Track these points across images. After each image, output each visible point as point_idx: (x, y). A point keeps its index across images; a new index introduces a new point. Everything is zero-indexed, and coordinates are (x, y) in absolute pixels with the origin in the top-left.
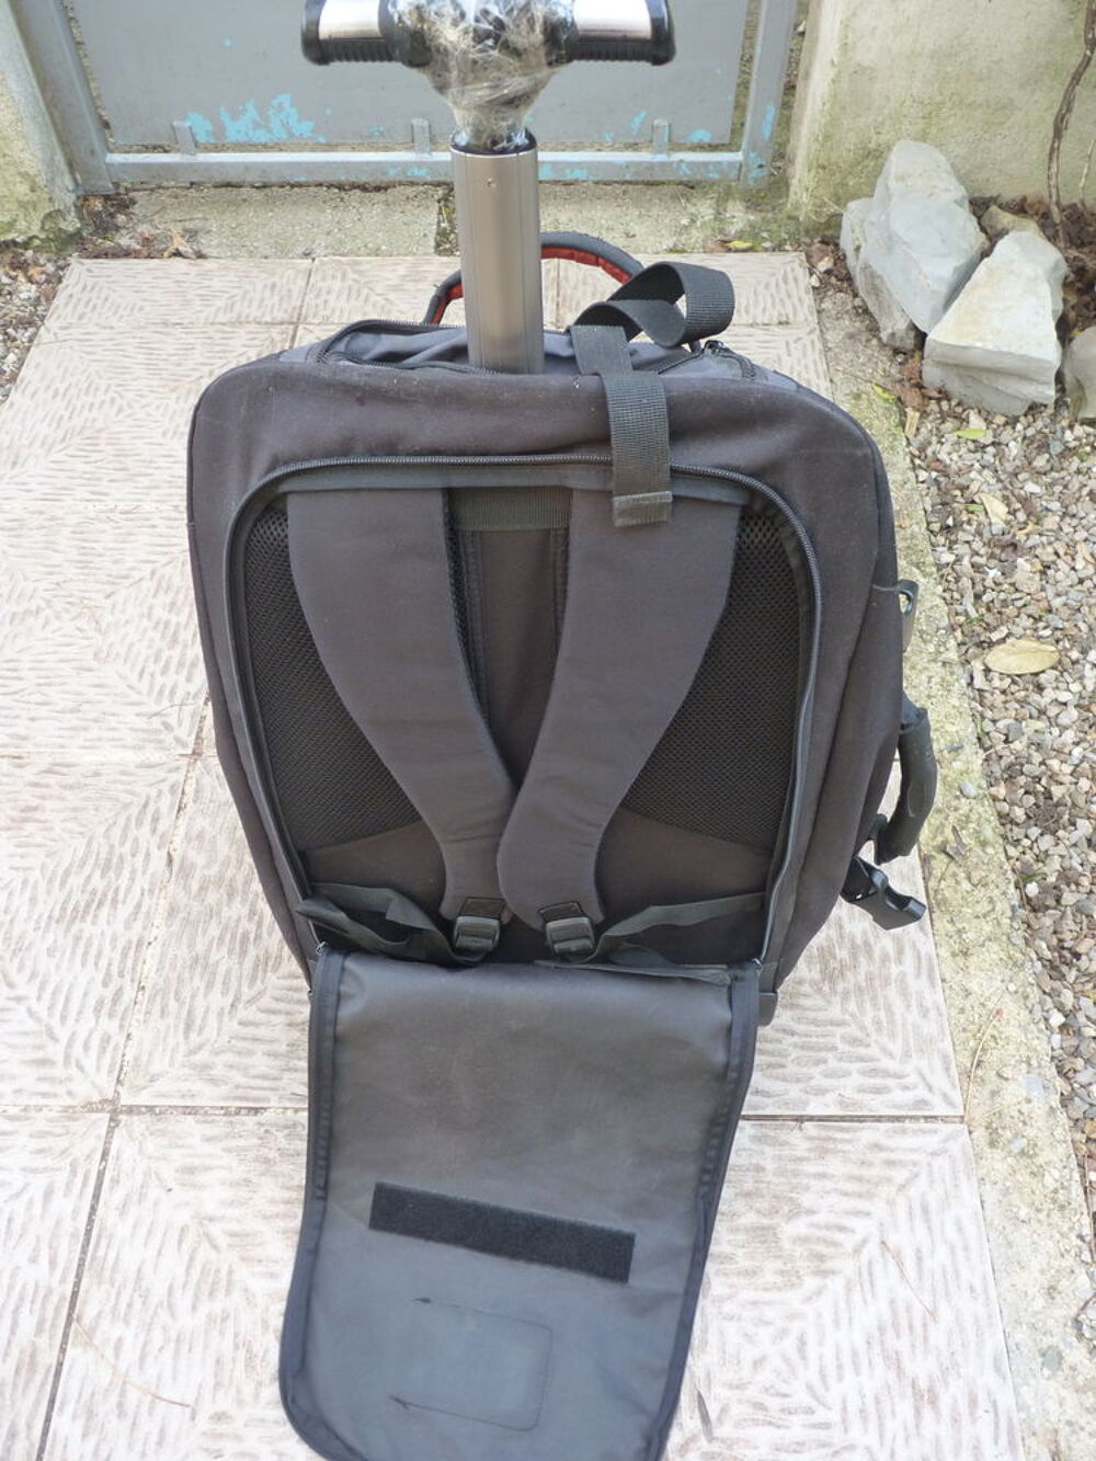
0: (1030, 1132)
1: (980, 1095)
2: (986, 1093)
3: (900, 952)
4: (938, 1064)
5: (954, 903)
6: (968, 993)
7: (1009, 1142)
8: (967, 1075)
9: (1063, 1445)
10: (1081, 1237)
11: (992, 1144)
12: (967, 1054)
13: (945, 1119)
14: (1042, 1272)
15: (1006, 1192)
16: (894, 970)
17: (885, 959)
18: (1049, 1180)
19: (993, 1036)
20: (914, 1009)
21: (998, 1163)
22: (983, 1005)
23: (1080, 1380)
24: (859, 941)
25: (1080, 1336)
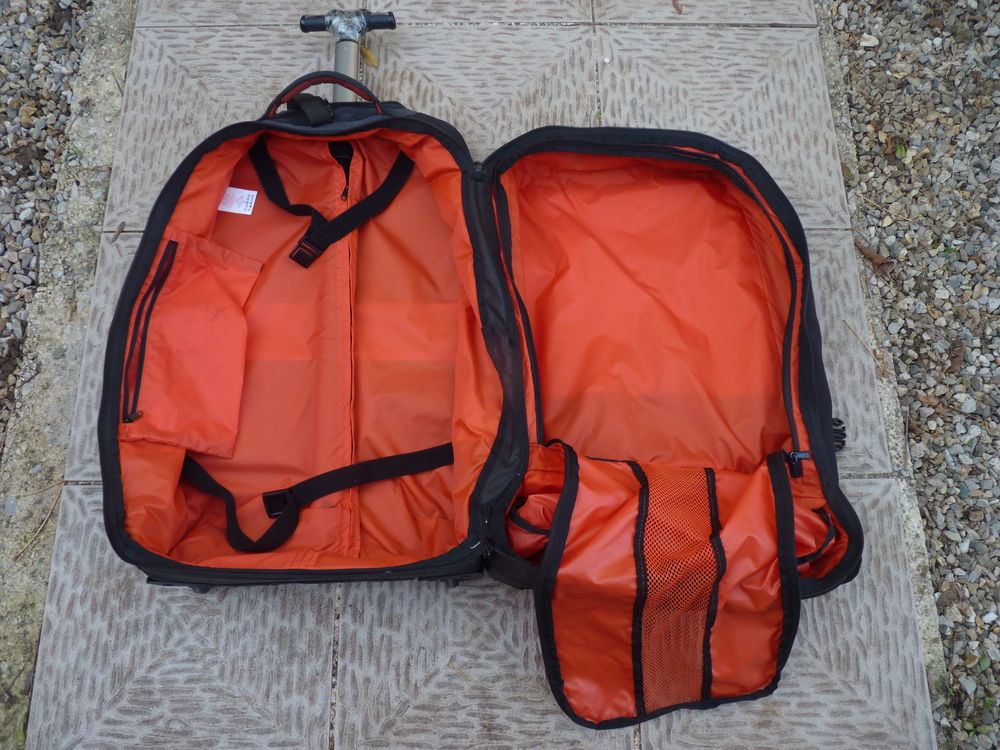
0: (25, 478)
1: (49, 501)
2: (44, 502)
3: (71, 605)
4: (70, 520)
5: (18, 650)
6: (33, 575)
7: (40, 471)
8: (53, 515)
9: (69, 315)
10: (17, 416)
11: (52, 469)
12: (48, 529)
13: (77, 483)
14: (48, 396)
15: (53, 441)
16: (79, 590)
17: (83, 599)
18: (24, 448)
19: (26, 542)
20: (74, 559)
21: (52, 458)
22: (25, 565)
23: (48, 344)
24: (99, 613)
25: (39, 365)
